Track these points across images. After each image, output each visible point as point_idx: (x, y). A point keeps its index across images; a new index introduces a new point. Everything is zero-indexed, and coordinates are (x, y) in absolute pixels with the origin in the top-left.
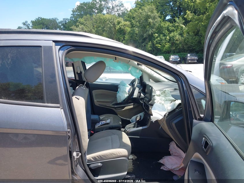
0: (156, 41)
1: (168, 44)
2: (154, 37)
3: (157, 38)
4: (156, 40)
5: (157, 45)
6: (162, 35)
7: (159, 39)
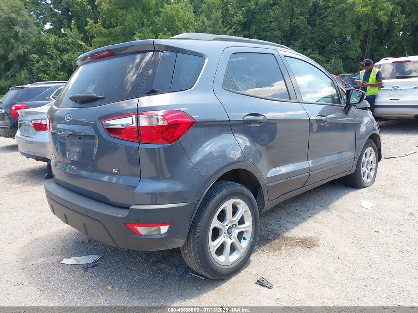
0: (38, 68)
1: (61, 73)
2: (31, 61)
3: (37, 62)
4: (36, 65)
5: (40, 75)
6: (45, 57)
7: (41, 63)
